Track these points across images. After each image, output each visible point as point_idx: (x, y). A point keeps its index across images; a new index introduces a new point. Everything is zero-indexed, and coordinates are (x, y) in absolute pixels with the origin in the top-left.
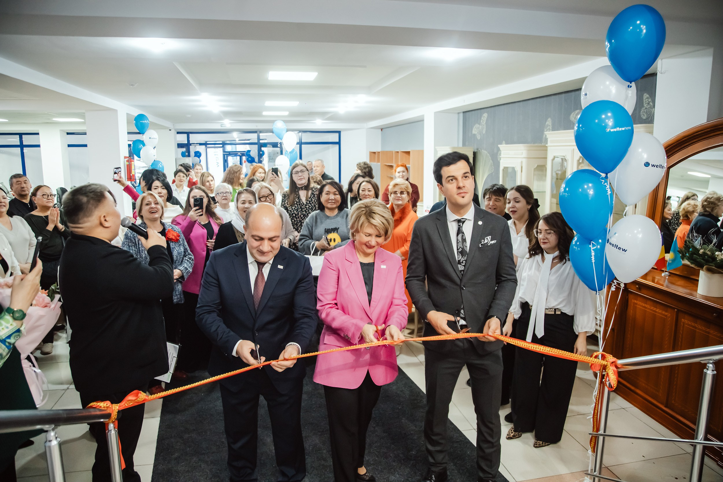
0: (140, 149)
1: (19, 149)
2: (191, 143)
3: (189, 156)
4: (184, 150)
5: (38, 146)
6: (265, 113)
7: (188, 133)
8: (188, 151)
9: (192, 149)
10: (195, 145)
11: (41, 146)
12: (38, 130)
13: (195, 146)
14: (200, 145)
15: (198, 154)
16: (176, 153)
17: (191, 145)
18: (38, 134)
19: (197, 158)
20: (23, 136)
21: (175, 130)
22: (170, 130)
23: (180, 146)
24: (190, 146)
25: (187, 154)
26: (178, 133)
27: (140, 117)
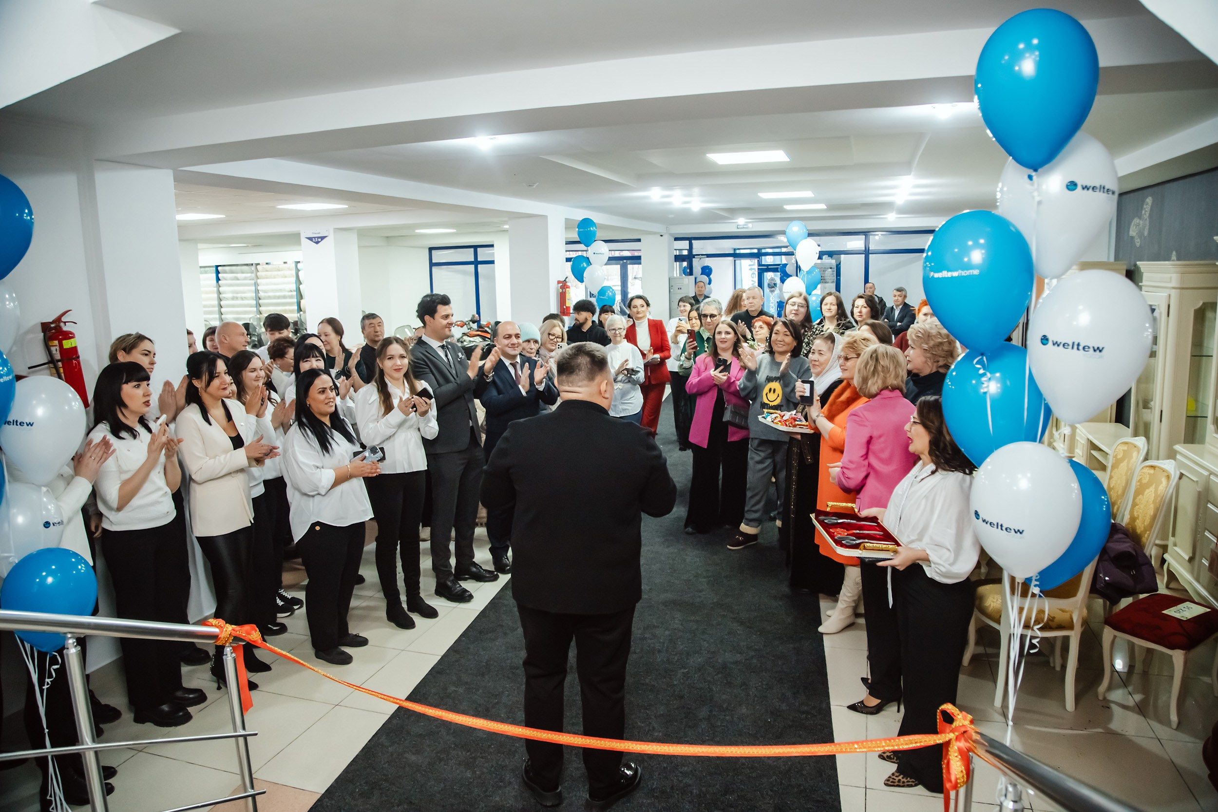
0: (584, 269)
1: (473, 266)
2: (694, 253)
3: (691, 273)
4: (685, 264)
5: (492, 262)
6: (787, 207)
7: (690, 239)
8: (690, 266)
9: (697, 264)
10: (701, 256)
11: (495, 262)
12: (493, 241)
13: (700, 258)
14: (707, 257)
15: (707, 271)
16: (671, 269)
17: (694, 256)
18: (492, 246)
19: (706, 277)
20: (479, 249)
21: (671, 235)
22: (661, 236)
23: (679, 258)
24: (694, 259)
25: (688, 271)
26: (676, 239)
27: (586, 223)
